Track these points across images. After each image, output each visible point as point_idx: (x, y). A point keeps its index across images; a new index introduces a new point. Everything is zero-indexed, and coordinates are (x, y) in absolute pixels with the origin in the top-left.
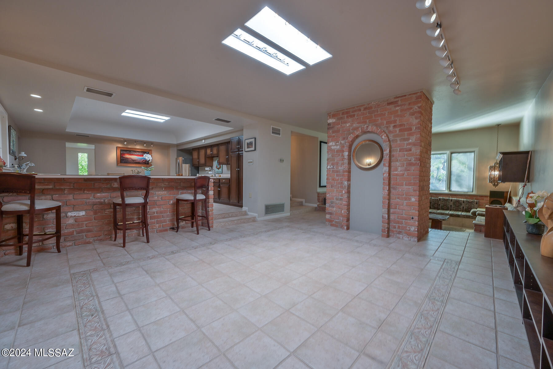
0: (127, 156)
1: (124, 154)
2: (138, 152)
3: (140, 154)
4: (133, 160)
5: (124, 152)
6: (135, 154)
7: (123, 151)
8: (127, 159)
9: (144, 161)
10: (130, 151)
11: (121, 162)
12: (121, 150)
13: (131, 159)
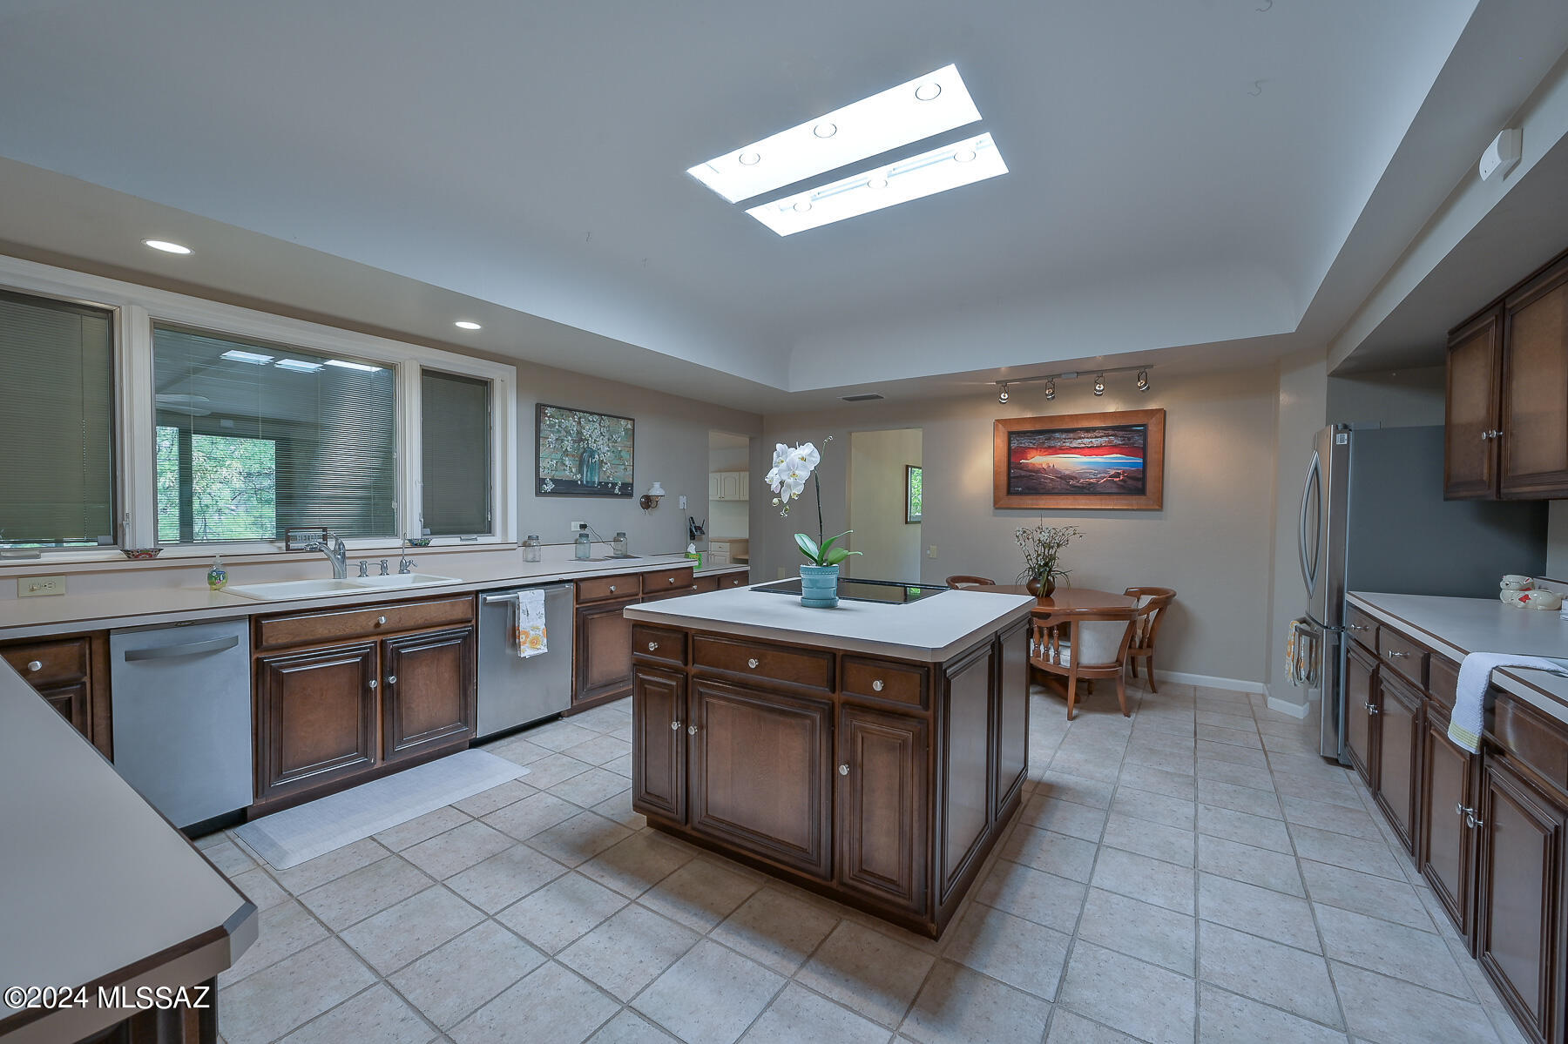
0: (1038, 460)
1: (1023, 452)
2: (1087, 430)
3: (1096, 442)
4: (1065, 478)
5: (1025, 443)
6: (1075, 444)
7: (1019, 439)
8: (1038, 471)
9: (1117, 475)
10: (1048, 434)
11: (1009, 492)
12: (1010, 434)
13: (1054, 471)
